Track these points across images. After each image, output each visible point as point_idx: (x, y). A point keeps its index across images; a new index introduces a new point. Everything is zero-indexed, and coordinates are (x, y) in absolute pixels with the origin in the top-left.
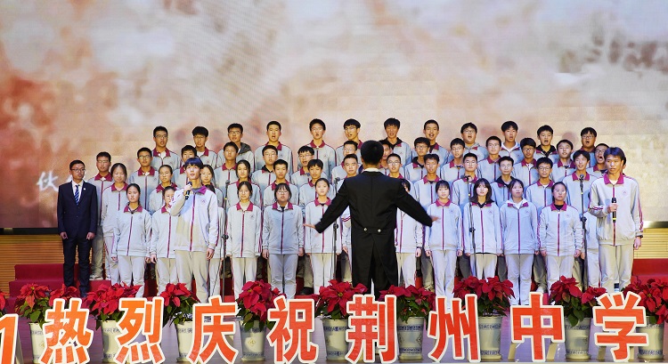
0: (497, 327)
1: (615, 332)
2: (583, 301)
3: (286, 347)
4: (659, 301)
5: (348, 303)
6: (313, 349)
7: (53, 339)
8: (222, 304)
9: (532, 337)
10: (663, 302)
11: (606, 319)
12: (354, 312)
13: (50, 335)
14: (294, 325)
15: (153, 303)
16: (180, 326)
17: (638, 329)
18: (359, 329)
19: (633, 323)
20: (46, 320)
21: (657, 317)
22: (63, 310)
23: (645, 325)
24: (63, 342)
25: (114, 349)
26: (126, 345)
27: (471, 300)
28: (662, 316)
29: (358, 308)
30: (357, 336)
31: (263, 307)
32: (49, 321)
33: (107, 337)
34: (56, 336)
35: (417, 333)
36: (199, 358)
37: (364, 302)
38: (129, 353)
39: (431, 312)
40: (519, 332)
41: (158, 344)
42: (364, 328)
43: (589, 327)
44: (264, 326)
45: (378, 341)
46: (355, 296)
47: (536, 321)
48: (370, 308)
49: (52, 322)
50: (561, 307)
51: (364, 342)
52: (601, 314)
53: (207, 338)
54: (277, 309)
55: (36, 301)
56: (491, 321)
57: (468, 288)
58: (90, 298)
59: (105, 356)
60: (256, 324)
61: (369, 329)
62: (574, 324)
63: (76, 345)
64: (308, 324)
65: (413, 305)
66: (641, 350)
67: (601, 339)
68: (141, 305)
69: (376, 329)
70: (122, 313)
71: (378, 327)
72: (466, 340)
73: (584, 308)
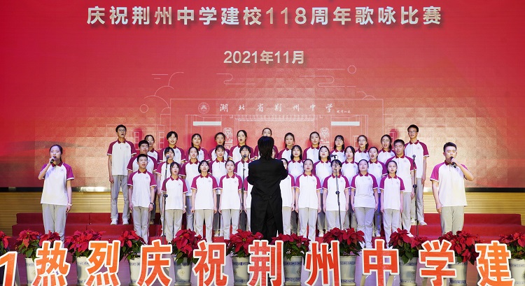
0: (353, 263)
1: (434, 268)
2: (412, 246)
3: (206, 276)
4: (464, 246)
5: (250, 246)
6: (225, 278)
7: (41, 270)
8: (161, 246)
9: (376, 271)
10: (467, 247)
11: (428, 258)
12: (254, 253)
13: (40, 267)
14: (211, 261)
15: (113, 245)
16: (131, 261)
17: (450, 266)
18: (257, 264)
19: (446, 262)
20: (37, 256)
21: (463, 257)
22: (49, 249)
23: (454, 263)
24: (49, 271)
25: (85, 277)
26: (93, 274)
27: (335, 244)
28: (466, 256)
29: (257, 249)
30: (256, 269)
31: (190, 248)
32: (39, 257)
33: (80, 268)
34: (44, 267)
35: (297, 267)
36: (144, 284)
37: (261, 245)
38: (95, 280)
39: (307, 253)
40: (368, 267)
41: (116, 273)
42: (260, 264)
43: (416, 264)
44: (191, 261)
45: (270, 273)
46: (254, 241)
47: (380, 260)
48: (265, 250)
49: (41, 257)
50: (397, 250)
51: (260, 273)
52: (425, 255)
53: (150, 269)
54: (200, 250)
55: (30, 242)
56: (349, 259)
57: (333, 236)
58: (69, 241)
59: (79, 281)
60: (185, 260)
61: (264, 264)
62: (405, 262)
63: (58, 274)
64: (221, 261)
65: (294, 247)
66: (451, 280)
67: (424, 273)
68: (104, 246)
69: (268, 264)
70: (91, 251)
71: (270, 263)
72: (331, 272)
73: (413, 251)
